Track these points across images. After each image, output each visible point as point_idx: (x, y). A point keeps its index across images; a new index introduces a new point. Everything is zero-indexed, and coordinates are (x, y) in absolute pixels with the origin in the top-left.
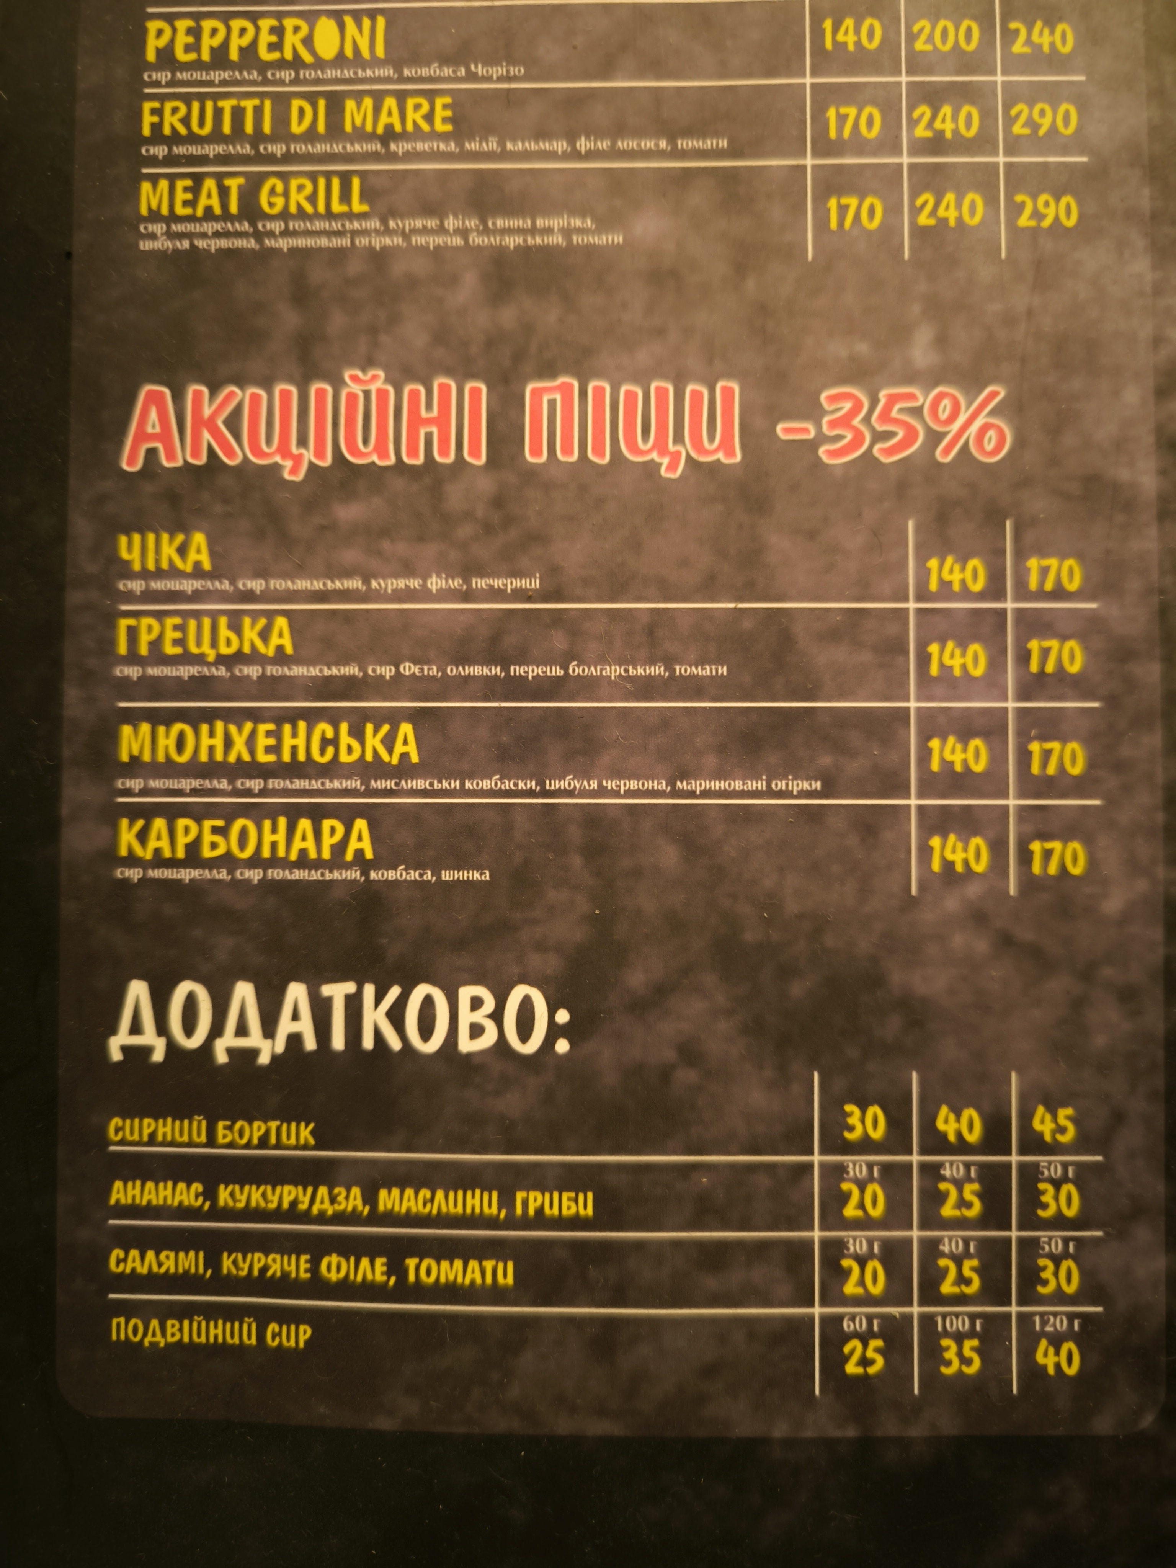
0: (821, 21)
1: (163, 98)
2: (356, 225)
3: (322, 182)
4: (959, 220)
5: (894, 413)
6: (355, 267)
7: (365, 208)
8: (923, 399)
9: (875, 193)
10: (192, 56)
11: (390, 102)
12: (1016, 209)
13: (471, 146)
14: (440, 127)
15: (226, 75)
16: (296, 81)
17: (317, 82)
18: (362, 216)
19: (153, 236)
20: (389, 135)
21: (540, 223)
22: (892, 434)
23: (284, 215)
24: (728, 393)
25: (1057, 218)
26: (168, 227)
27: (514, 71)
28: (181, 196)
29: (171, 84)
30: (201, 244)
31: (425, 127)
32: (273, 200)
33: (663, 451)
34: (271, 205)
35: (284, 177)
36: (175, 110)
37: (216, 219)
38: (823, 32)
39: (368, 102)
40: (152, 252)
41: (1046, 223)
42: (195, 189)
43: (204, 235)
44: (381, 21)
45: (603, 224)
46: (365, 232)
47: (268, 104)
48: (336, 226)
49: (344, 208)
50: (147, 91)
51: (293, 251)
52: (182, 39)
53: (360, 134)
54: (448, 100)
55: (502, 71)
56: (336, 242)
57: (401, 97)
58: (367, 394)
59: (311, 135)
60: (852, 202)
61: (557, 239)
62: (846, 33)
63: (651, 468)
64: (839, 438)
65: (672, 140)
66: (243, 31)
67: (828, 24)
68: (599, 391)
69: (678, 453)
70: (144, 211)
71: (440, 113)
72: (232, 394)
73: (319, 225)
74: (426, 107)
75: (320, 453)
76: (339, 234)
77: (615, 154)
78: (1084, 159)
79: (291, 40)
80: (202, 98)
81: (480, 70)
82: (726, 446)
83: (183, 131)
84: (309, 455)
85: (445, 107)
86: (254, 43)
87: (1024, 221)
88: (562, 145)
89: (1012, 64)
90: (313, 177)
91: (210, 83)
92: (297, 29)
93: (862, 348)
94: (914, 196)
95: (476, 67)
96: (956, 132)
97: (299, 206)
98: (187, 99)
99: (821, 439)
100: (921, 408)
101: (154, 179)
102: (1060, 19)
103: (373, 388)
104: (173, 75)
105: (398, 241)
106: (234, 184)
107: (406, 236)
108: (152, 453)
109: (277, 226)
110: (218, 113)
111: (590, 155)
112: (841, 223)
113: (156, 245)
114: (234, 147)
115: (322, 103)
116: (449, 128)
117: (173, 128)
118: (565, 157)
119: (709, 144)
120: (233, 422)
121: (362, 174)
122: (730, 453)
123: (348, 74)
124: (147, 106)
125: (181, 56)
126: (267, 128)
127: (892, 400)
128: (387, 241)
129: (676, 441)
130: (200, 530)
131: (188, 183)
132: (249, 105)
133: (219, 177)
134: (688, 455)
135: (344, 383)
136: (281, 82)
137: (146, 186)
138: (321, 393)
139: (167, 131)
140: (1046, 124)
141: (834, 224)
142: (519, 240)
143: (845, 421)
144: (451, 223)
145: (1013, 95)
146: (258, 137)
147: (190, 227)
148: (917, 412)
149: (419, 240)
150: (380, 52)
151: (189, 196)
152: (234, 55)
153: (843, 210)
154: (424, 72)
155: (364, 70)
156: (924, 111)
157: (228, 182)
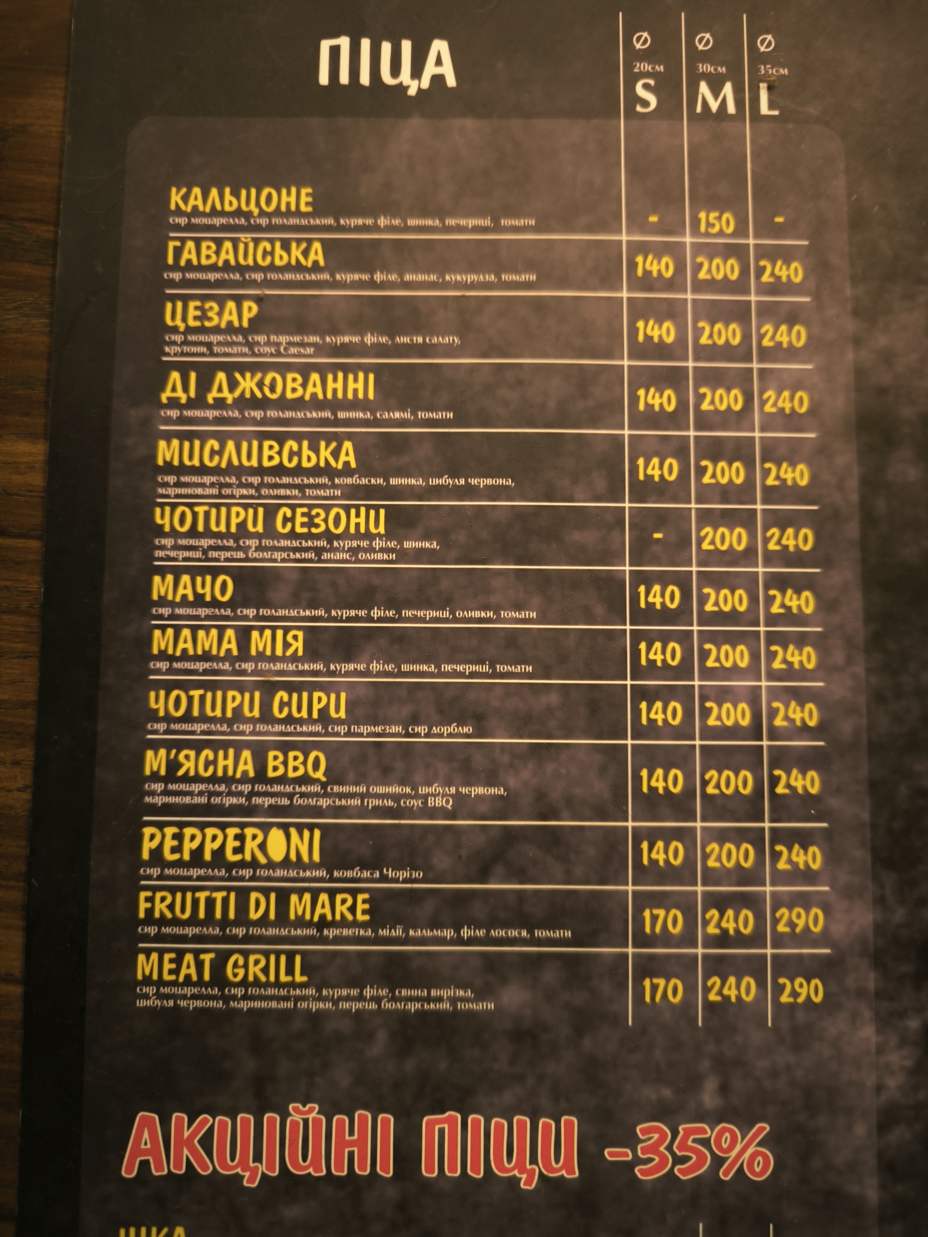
0: (640, 843)
1: (155, 889)
2: (298, 992)
3: (273, 958)
4: (739, 998)
5: (690, 1143)
6: (297, 1025)
7: (305, 979)
8: (710, 1133)
9: (677, 977)
10: (176, 856)
11: (324, 897)
12: (779, 989)
13: (384, 933)
14: (360, 917)
15: (202, 872)
16: (253, 878)
17: (269, 879)
18: (302, 986)
19: (146, 997)
20: (323, 923)
21: (433, 993)
22: (689, 1158)
23: (244, 982)
24: (569, 1124)
25: (808, 997)
26: (158, 989)
27: (415, 875)
28: (167, 966)
29: (160, 878)
30: (183, 1003)
31: (350, 917)
32: (236, 971)
33: (522, 1170)
34: (235, 975)
35: (246, 954)
36: (163, 899)
37: (195, 985)
38: (641, 851)
39: (307, 897)
40: (146, 1008)
41: (801, 1000)
42: (178, 961)
43: (184, 997)
44: (317, 833)
45: (480, 996)
46: (304, 998)
47: (233, 895)
48: (283, 992)
49: (289, 979)
50: (143, 883)
51: (250, 1010)
52: (169, 843)
53: (300, 922)
54: (366, 896)
55: (406, 874)
56: (283, 1005)
57: (332, 894)
58: (306, 1121)
59: (263, 921)
60: (661, 982)
61: (446, 1006)
62: (658, 853)
63: (514, 1182)
64: (651, 1160)
65: (531, 931)
66: (214, 838)
67: (645, 846)
68: (476, 1123)
69: (534, 1170)
70: (140, 977)
71: (360, 907)
72: (206, 1121)
73: (270, 992)
74: (350, 902)
75: (270, 1167)
76: (286, 999)
77: (489, 941)
78: (828, 951)
79: (251, 846)
80: (184, 890)
81: (391, 874)
82: (568, 1166)
83: (169, 915)
84: (262, 1168)
85: (364, 901)
86: (223, 846)
87: (785, 998)
88: (450, 933)
89: (779, 878)
90: (266, 954)
91: (189, 878)
92: (254, 837)
93: (667, 1093)
94: (706, 978)
95: (388, 871)
96: (737, 931)
97: (256, 976)
98: (173, 890)
99: (637, 1161)
100: (709, 1139)
101: (148, 953)
102: (812, 844)
103: (311, 1117)
104: (162, 870)
105: (329, 1005)
106: (207, 958)
107: (336, 1002)
108: (145, 1164)
109: (239, 992)
110: (195, 902)
111: (471, 941)
112: (653, 997)
113: (149, 1003)
114: (208, 929)
115: (273, 896)
116: (367, 918)
117: (162, 913)
118: (452, 942)
119: (558, 934)
120: (206, 1142)
121: (303, 953)
122: (571, 1171)
123: (292, 874)
124: (143, 895)
125: (169, 857)
126: (232, 915)
127: (688, 1133)
128: (321, 1005)
129: (531, 1163)
130: (180, 1225)
131: (173, 955)
132: (219, 896)
133: (197, 953)
134: (540, 1172)
135: (289, 1115)
136: (242, 879)
137: (141, 958)
138: (272, 1121)
139: (157, 915)
140: (801, 923)
141: (648, 999)
142: (418, 1006)
143: (654, 1148)
144: (368, 992)
145: (778, 902)
146: (225, 923)
147: (174, 990)
148: (706, 1143)
149: (345, 1005)
150: (316, 857)
151: (173, 966)
152: (208, 856)
153: (654, 988)
154: (349, 874)
155: (304, 871)
156: (714, 913)
157: (202, 956)
